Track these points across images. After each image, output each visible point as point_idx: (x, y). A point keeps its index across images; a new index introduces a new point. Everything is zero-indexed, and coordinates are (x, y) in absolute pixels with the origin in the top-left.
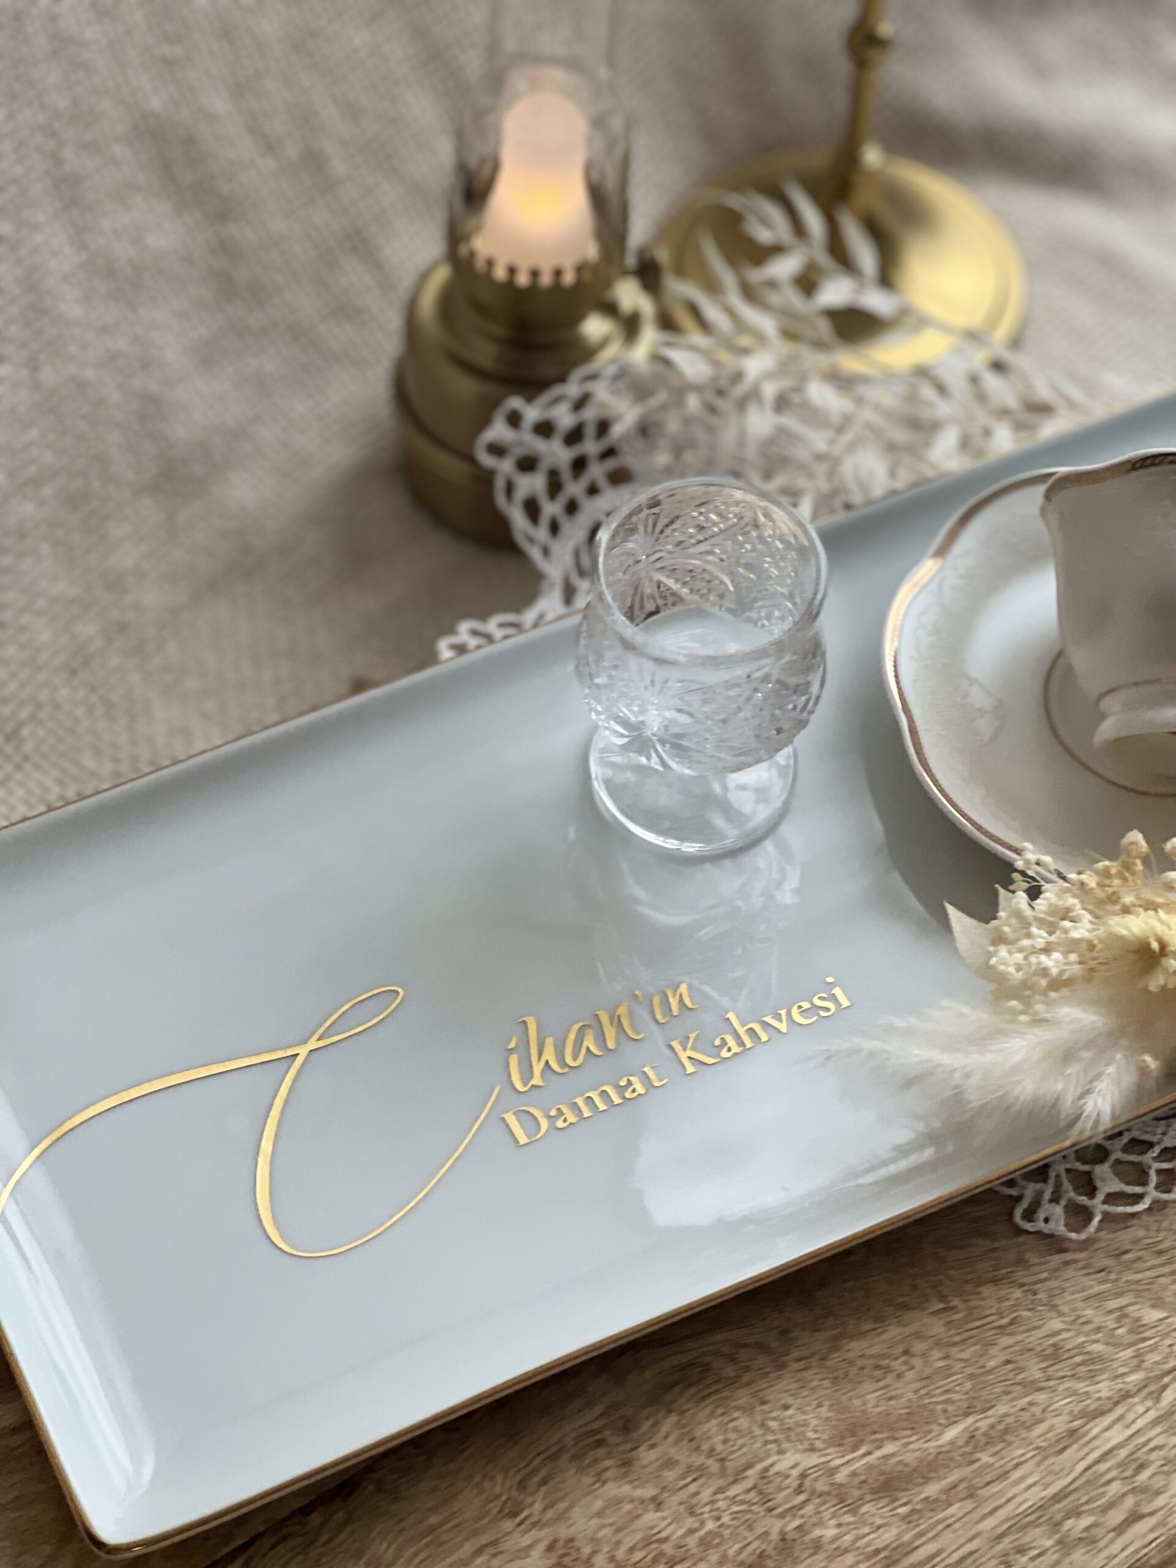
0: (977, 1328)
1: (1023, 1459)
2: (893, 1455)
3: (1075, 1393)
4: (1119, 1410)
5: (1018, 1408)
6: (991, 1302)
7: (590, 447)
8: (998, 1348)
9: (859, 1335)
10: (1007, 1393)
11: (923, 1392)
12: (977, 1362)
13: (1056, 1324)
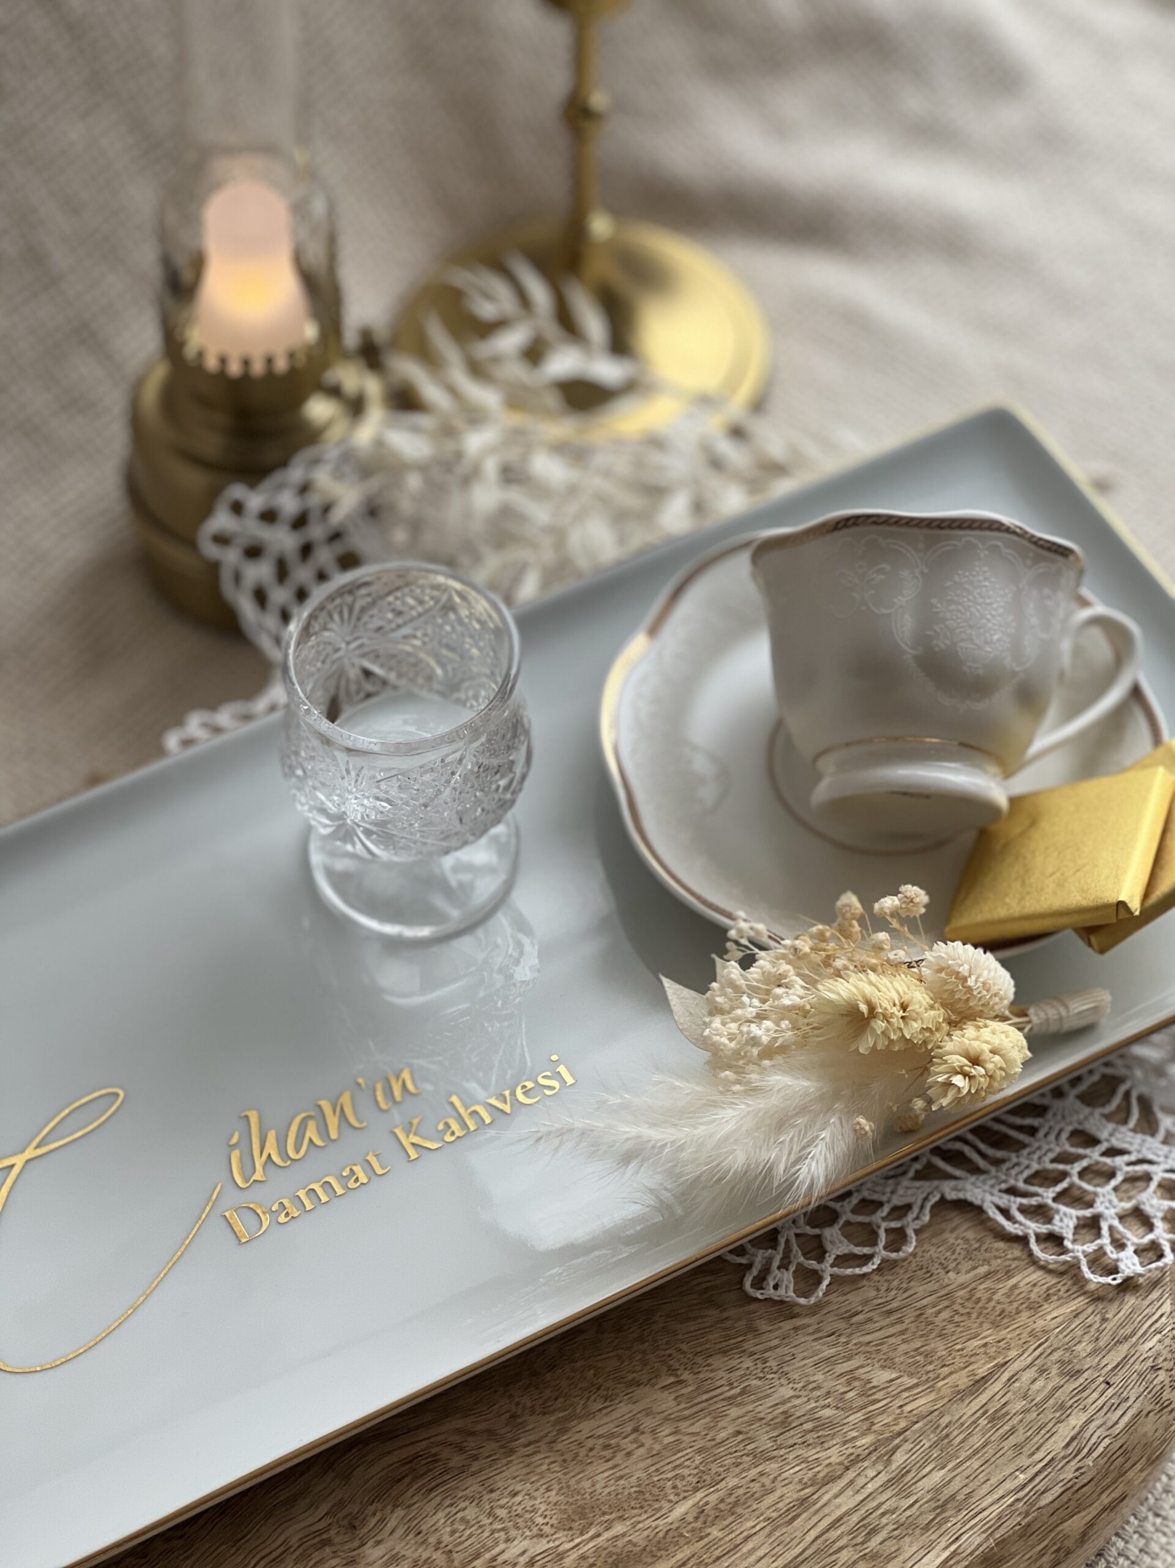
0: (707, 1400)
1: (754, 1530)
2: (624, 1535)
3: (805, 1461)
4: (851, 1474)
5: (747, 1479)
6: (721, 1373)
7: (316, 532)
8: (728, 1419)
9: (589, 1416)
10: (737, 1465)
11: (654, 1468)
12: (706, 1435)
13: (786, 1392)
